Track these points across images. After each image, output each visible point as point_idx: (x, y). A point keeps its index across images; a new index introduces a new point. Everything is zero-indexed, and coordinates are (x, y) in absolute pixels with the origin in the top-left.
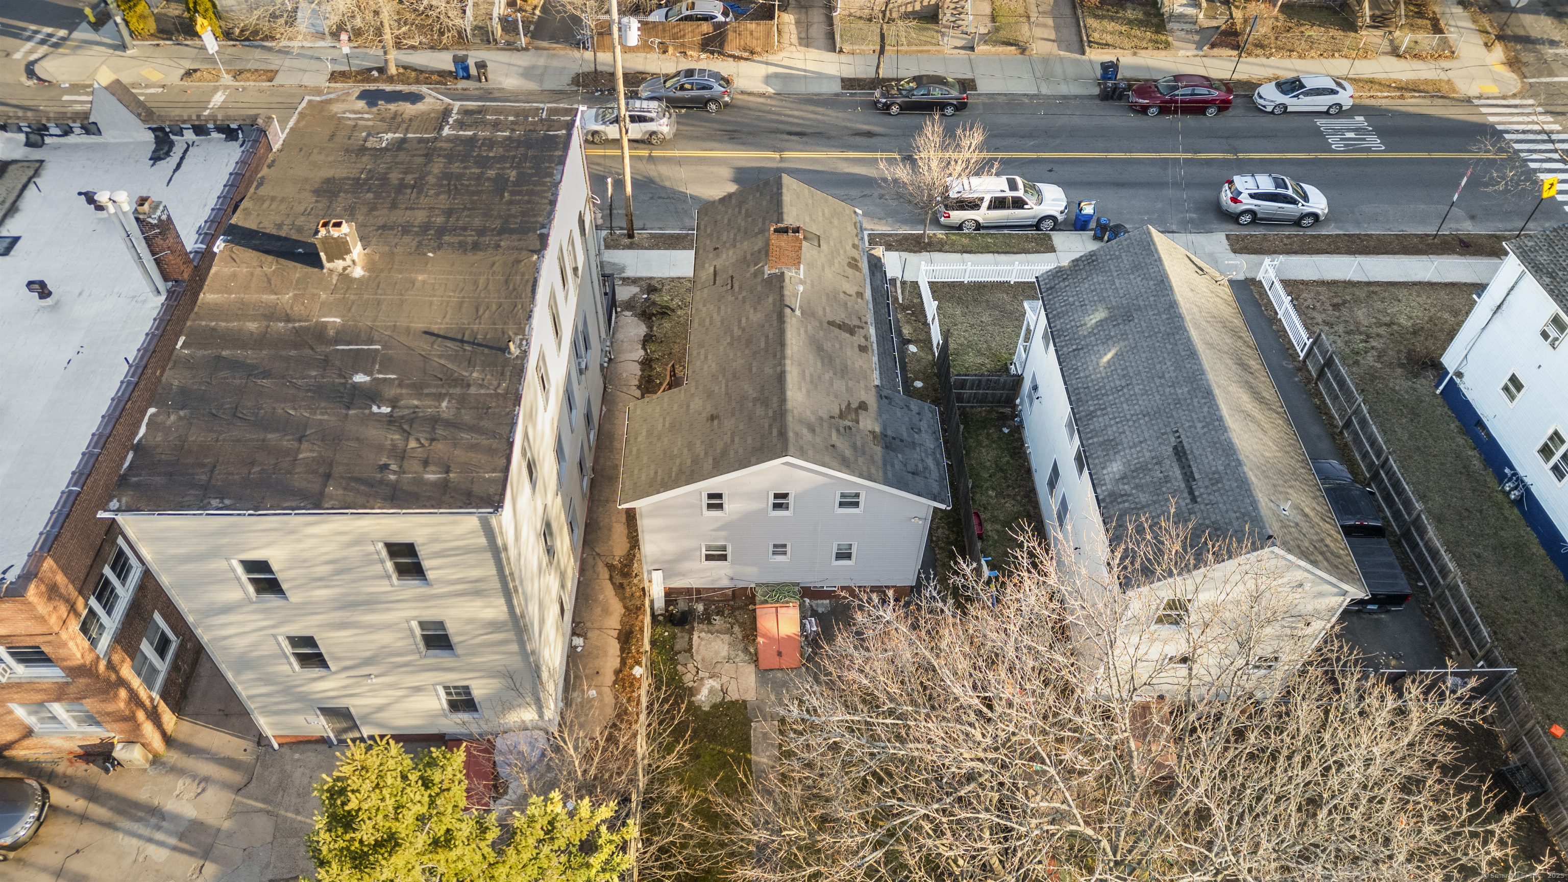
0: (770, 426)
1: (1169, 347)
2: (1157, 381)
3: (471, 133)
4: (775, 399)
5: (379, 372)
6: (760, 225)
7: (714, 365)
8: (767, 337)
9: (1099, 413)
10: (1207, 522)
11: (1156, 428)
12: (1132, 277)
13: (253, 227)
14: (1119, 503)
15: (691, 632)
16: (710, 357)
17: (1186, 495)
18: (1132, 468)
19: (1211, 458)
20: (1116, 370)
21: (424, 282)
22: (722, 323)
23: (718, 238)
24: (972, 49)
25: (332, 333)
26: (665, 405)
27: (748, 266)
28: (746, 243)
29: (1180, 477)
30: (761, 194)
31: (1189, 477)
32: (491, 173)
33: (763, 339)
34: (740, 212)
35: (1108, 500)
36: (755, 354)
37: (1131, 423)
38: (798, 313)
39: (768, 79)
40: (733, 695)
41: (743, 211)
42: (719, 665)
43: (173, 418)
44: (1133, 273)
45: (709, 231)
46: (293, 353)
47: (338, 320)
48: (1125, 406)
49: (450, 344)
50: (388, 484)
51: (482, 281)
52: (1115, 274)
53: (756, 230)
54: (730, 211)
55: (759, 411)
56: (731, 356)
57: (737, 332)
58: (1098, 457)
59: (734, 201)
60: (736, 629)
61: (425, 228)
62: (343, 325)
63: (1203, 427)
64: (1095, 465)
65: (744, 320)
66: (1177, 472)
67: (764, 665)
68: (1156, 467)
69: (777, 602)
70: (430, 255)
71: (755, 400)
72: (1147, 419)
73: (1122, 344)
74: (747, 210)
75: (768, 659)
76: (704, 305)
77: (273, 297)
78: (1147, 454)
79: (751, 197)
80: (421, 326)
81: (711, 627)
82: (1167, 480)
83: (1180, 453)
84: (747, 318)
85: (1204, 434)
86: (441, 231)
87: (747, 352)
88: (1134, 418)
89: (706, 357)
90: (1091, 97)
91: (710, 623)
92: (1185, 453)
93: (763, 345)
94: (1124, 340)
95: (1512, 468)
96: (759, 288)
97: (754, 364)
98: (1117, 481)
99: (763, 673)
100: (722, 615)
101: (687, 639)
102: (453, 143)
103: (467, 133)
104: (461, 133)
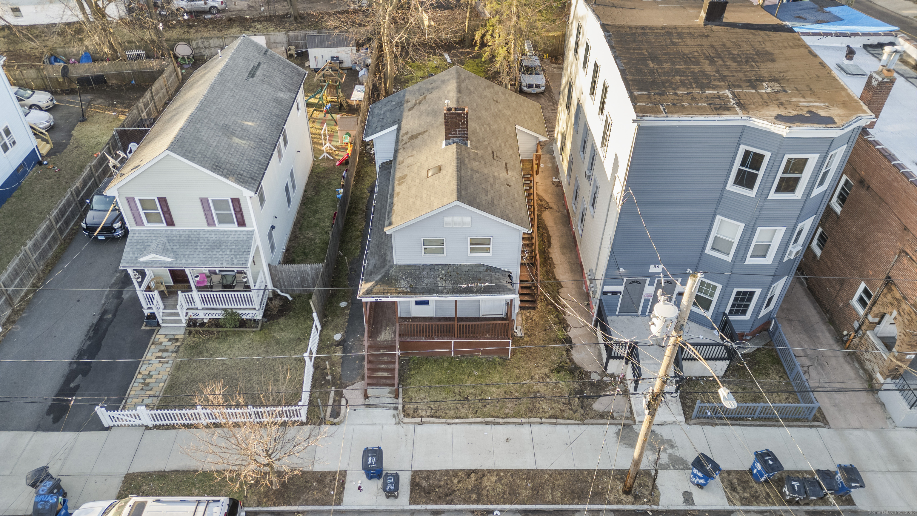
11: (253, 88)
17: (261, 67)
18: (275, 89)
19: (241, 64)
23: (508, 192)
27: (482, 157)
28: (486, 172)
31: (255, 68)
34: (492, 198)
41: (489, 196)
53: (477, 174)
54: (501, 206)
55: (471, 88)
61: (681, 36)
66: (258, 73)
68: (265, 81)
70: (666, 25)
71: (473, 93)
73: (239, 121)
78: (265, 86)
82: (264, 76)
83: (252, 74)
85: (236, 70)
86: (669, 34)
102: (714, 85)
103: (711, 92)
104: (715, 92)
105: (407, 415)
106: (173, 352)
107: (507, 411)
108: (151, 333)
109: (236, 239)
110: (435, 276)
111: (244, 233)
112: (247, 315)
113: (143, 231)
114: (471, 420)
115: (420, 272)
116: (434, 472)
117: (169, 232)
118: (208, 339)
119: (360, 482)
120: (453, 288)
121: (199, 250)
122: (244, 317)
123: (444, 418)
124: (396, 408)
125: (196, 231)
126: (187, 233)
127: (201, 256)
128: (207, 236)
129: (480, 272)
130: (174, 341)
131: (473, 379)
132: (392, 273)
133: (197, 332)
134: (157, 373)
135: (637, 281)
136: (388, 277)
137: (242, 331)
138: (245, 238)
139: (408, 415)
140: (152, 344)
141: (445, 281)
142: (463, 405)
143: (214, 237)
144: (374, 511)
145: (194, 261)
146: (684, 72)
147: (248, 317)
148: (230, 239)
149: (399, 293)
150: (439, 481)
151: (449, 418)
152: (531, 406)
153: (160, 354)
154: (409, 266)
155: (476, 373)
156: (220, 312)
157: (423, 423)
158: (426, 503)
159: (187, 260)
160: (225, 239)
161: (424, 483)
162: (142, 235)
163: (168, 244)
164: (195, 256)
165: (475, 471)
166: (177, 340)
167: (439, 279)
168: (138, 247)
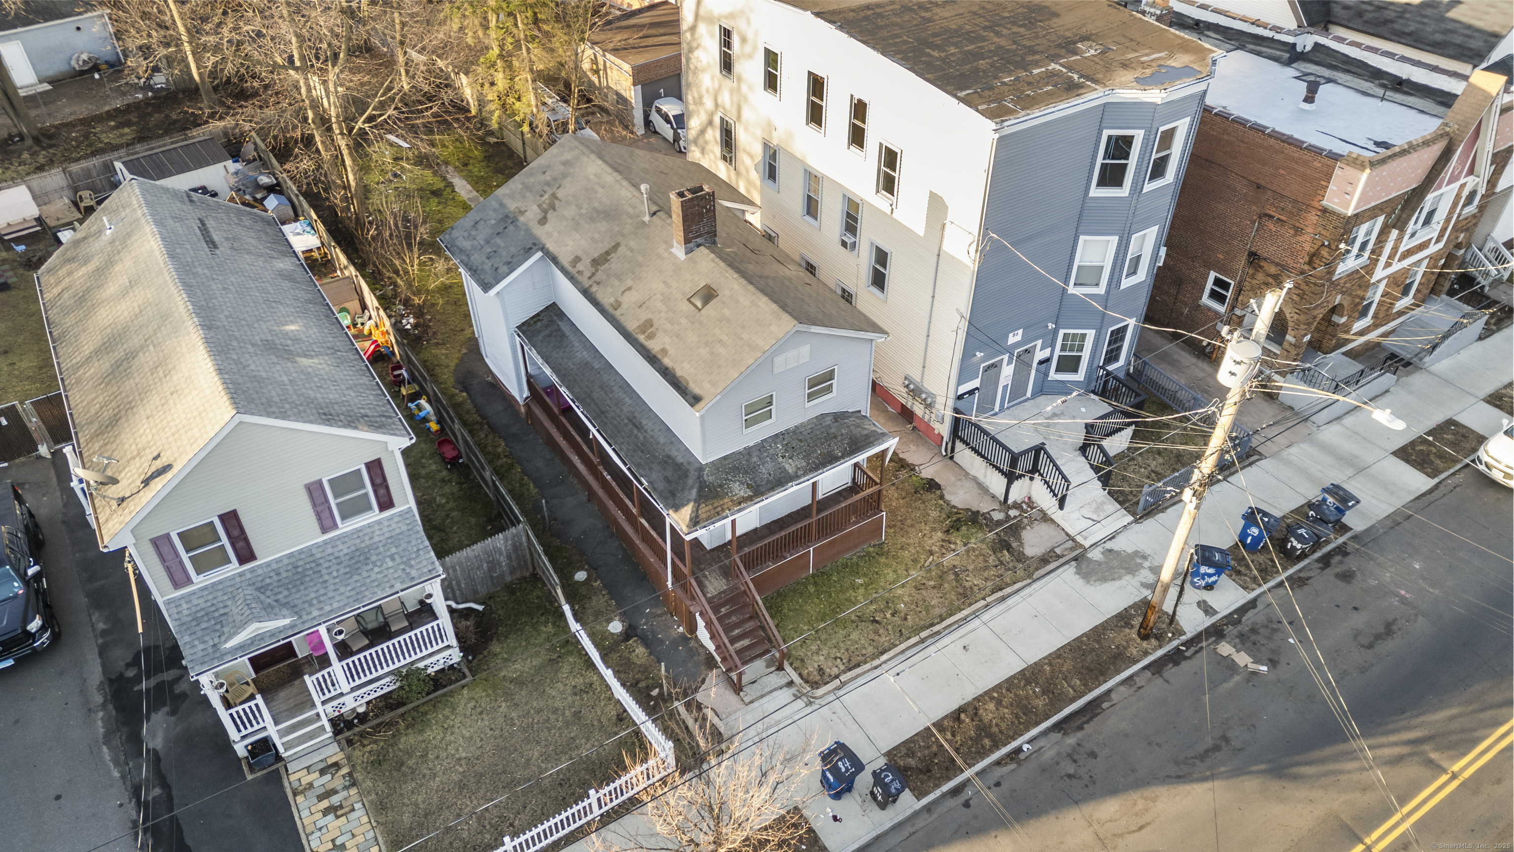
10: (190, 207)
11: (236, 266)
12: (264, 375)
20: (283, 316)
63: (183, 244)
66: (217, 237)
73: (275, 329)
82: (228, 239)
83: (211, 244)
85: (182, 239)
92: (206, 241)
102: (1031, 61)
103: (1038, 71)
104: (1043, 69)
105: (815, 685)
106: (346, 788)
107: (937, 611)
108: (275, 779)
109: (387, 535)
110: (773, 457)
111: (396, 519)
112: (435, 664)
113: (193, 593)
114: (903, 646)
115: (748, 461)
116: (911, 740)
117: (248, 576)
118: (393, 736)
119: (829, 810)
120: (808, 464)
121: (331, 581)
122: (430, 671)
123: (865, 662)
124: (791, 684)
125: (301, 552)
126: (286, 561)
127: (342, 590)
128: (330, 551)
129: (829, 426)
130: (333, 770)
131: (862, 591)
132: (709, 478)
133: (362, 735)
134: (349, 835)
135: (992, 365)
136: (707, 486)
137: (445, 695)
138: (404, 528)
139: (816, 683)
140: (295, 794)
141: (791, 458)
142: (876, 632)
143: (343, 549)
144: (878, 838)
145: (336, 605)
147: (437, 668)
148: (377, 539)
149: (740, 503)
150: (928, 747)
151: (873, 659)
152: (961, 590)
153: (325, 804)
154: (725, 458)
155: (860, 581)
156: (388, 679)
157: (844, 684)
158: (938, 786)
159: (321, 609)
160: (368, 543)
161: (912, 762)
162: (195, 602)
163: (263, 597)
164: (331, 594)
165: (961, 710)
166: (336, 765)
167: (780, 459)
168: (204, 625)
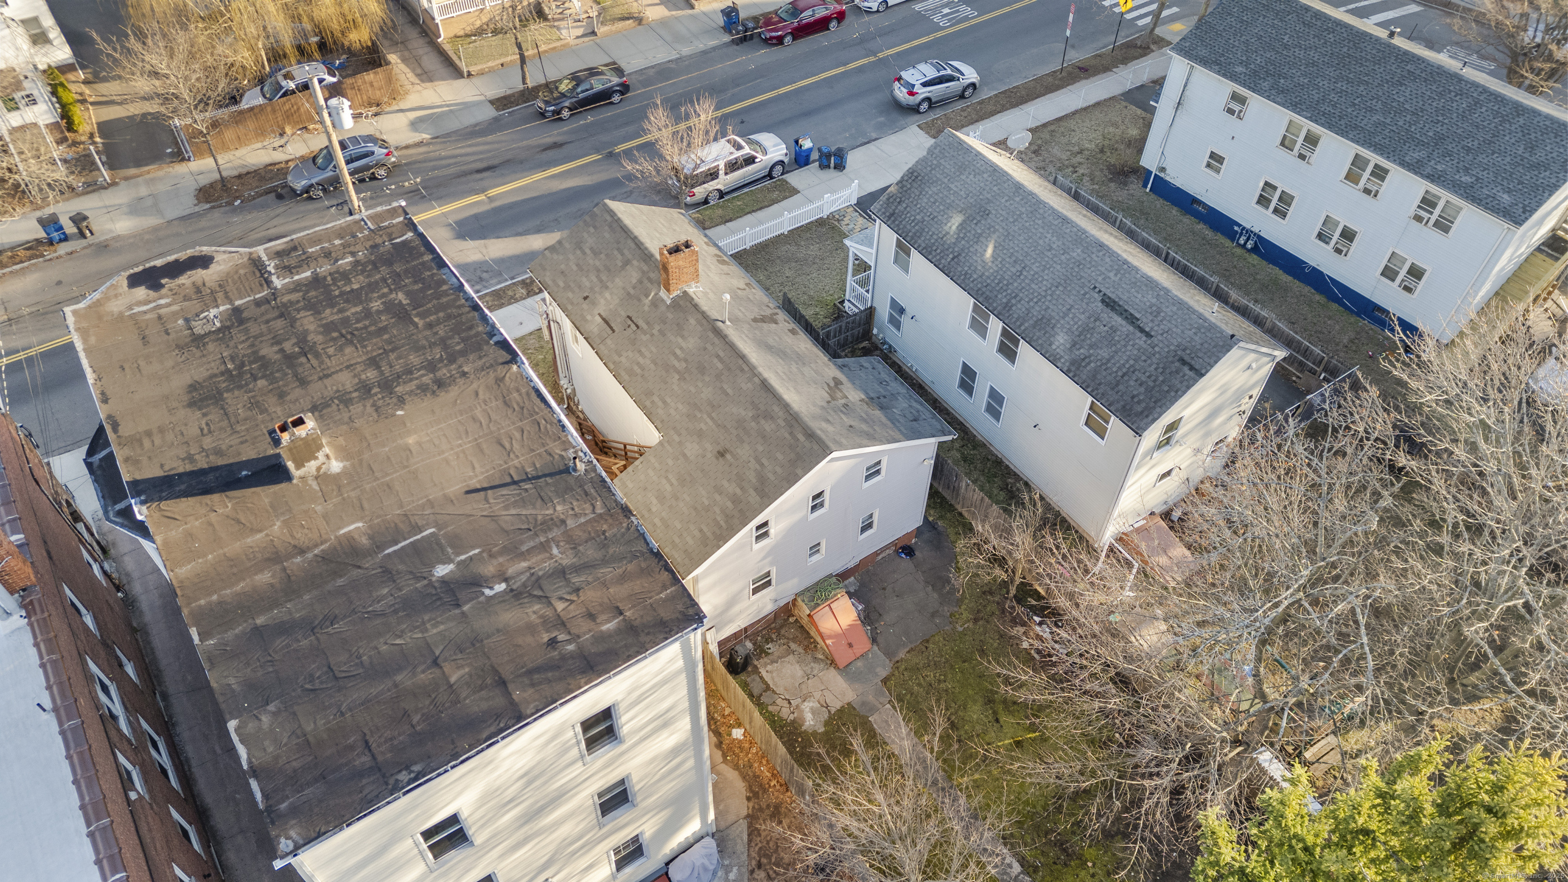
0: (791, 433)
1: (1040, 222)
2: (1049, 254)
3: (308, 274)
4: (776, 409)
5: (458, 554)
6: (619, 256)
7: (680, 406)
8: (718, 356)
9: (1013, 301)
10: (1172, 348)
11: (1074, 292)
12: (963, 177)
13: (159, 473)
14: (1085, 367)
15: (756, 670)
16: (668, 400)
17: (1139, 334)
18: (1077, 333)
19: (1140, 296)
20: (1003, 259)
21: (419, 444)
22: (656, 364)
23: (580, 287)
24: (593, 33)
25: (364, 541)
26: (656, 465)
27: (639, 300)
28: (617, 280)
29: (1124, 323)
30: (595, 227)
31: (1131, 319)
32: (376, 305)
33: (716, 361)
34: (584, 253)
35: (1073, 369)
36: (718, 377)
37: (1049, 298)
38: (728, 323)
39: (415, 125)
40: (836, 705)
41: (588, 251)
42: (803, 686)
43: (265, 719)
44: (961, 173)
45: (561, 284)
46: (340, 582)
47: (360, 525)
48: (1033, 286)
49: (504, 491)
50: (572, 656)
51: (478, 413)
52: (946, 180)
53: (620, 264)
54: (571, 257)
55: (768, 426)
56: (693, 390)
57: (680, 366)
58: (1039, 338)
59: (567, 245)
60: (793, 646)
61: (365, 389)
62: (370, 527)
63: (1116, 275)
64: (1041, 345)
65: (678, 352)
66: (1118, 320)
67: (842, 663)
68: (1097, 323)
69: (827, 599)
70: (400, 413)
71: (755, 418)
72: (1061, 288)
73: (995, 236)
74: (591, 249)
75: (843, 656)
76: (620, 356)
77: (259, 536)
78: (1082, 317)
79: (585, 235)
80: (455, 488)
81: (771, 657)
82: (1113, 329)
83: (1110, 304)
84: (681, 348)
85: (1120, 279)
86: (387, 386)
87: (707, 379)
88: (1049, 292)
89: (665, 402)
90: (726, 45)
91: (767, 654)
92: (1114, 302)
93: (720, 366)
94: (994, 232)
95: (1239, 225)
96: (670, 316)
97: (725, 386)
98: (1070, 349)
99: (845, 670)
100: (772, 641)
101: (758, 679)
102: (298, 291)
103: (303, 275)
104: (296, 277)
146: (347, 301)
